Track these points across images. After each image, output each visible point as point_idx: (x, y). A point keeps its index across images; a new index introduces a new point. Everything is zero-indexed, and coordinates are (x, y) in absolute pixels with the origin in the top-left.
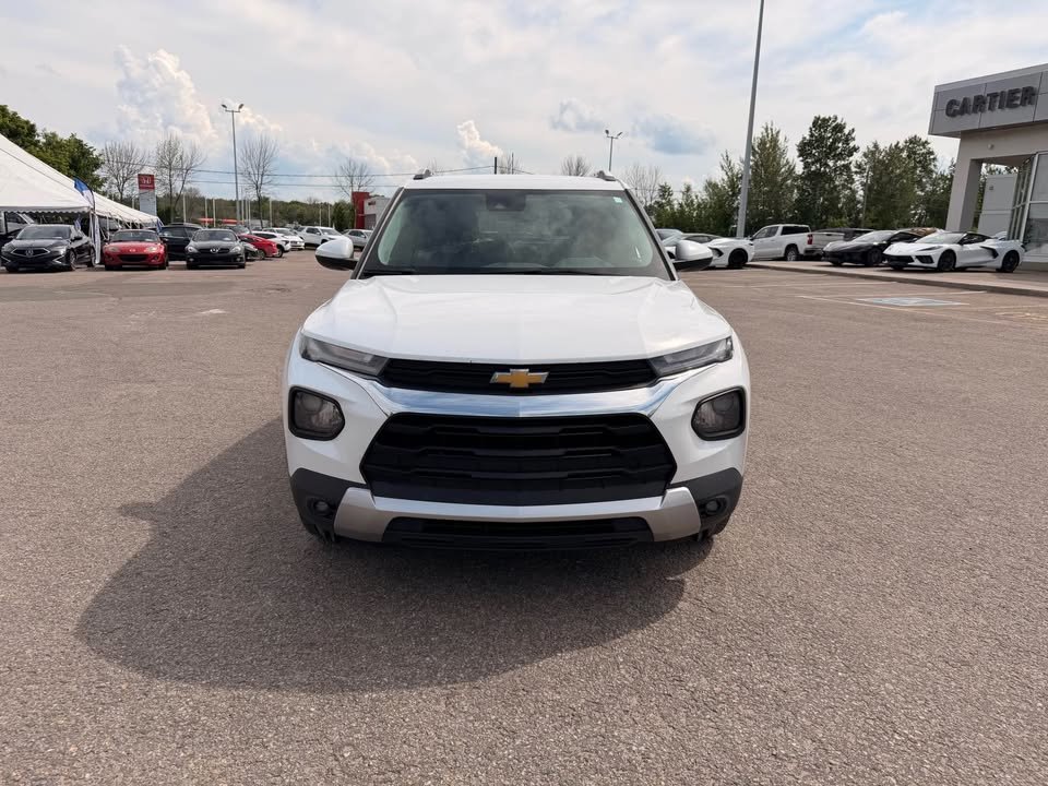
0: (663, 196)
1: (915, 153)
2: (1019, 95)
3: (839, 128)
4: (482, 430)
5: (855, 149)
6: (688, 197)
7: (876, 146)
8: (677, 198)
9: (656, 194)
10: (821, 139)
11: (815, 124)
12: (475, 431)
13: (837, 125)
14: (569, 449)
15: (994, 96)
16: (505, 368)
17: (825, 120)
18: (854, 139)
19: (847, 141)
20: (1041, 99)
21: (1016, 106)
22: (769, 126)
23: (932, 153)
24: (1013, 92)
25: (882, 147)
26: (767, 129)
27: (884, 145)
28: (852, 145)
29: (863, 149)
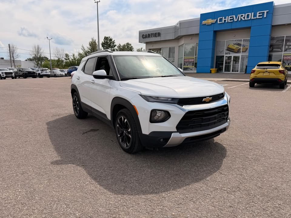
0: (66, 57)
1: (128, 47)
2: (157, 34)
3: (111, 40)
4: (205, 112)
5: (116, 45)
6: (74, 57)
7: (120, 45)
8: (71, 58)
9: (64, 56)
10: (107, 42)
11: (105, 38)
12: (204, 113)
13: (110, 39)
14: (218, 114)
15: (152, 34)
16: (205, 97)
17: (107, 37)
18: (115, 43)
19: (113, 43)
20: (162, 35)
21: (157, 37)
22: (93, 38)
23: (132, 47)
24: (156, 33)
25: (121, 45)
26: (92, 39)
27: (122, 45)
28: (115, 44)
29: (117, 46)
